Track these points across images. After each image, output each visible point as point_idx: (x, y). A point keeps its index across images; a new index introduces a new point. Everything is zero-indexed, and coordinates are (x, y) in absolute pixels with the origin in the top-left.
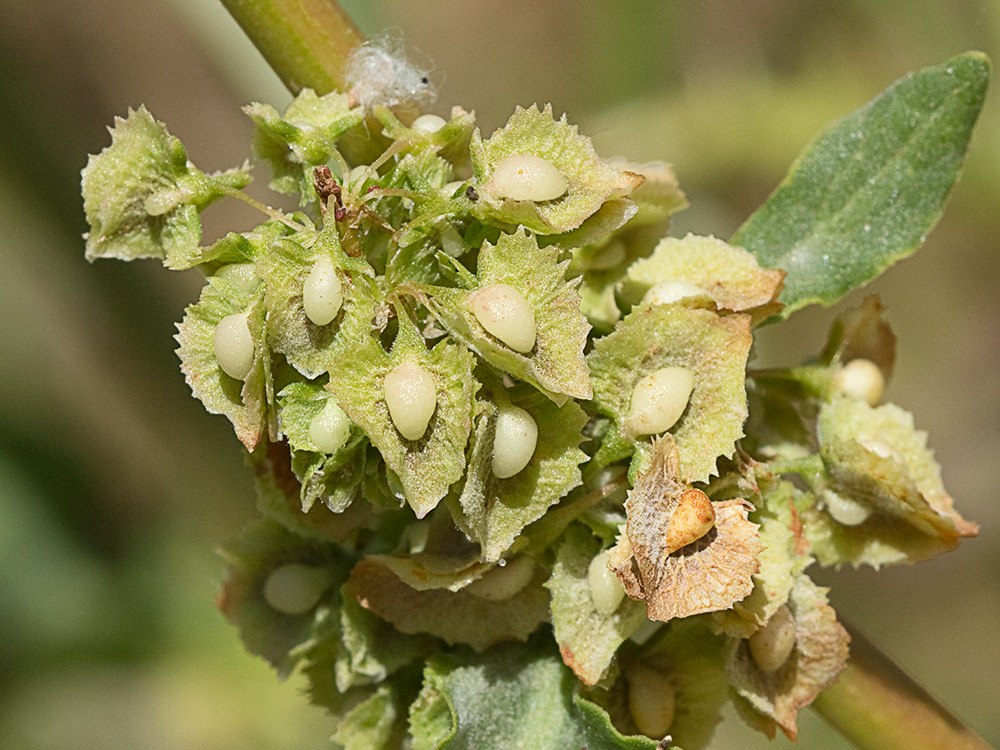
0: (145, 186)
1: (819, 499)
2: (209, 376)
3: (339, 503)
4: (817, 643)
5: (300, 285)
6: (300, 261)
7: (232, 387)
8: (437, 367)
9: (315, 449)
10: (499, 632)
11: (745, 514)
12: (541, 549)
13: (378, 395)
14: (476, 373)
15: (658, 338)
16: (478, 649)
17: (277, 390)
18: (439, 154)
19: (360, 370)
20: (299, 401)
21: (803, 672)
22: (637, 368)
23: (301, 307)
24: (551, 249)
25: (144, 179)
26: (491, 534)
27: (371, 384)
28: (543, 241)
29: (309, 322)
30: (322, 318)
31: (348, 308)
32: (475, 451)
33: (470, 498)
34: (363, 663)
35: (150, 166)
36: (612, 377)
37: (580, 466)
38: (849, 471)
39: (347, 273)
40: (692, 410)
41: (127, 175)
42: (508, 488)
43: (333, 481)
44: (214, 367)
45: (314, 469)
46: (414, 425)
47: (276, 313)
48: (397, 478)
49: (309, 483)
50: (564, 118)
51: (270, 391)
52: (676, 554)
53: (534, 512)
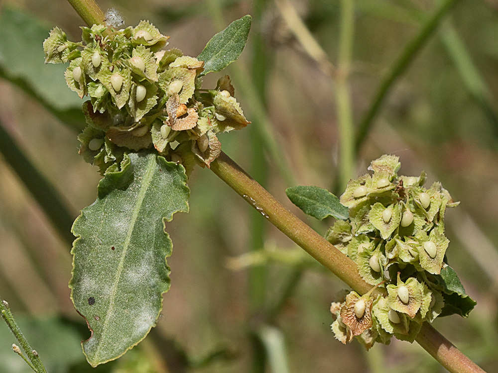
0: (57, 45)
1: (214, 115)
2: (72, 83)
3: (102, 111)
4: (214, 146)
5: (91, 58)
6: (91, 53)
7: (77, 85)
8: (123, 75)
9: (96, 97)
10: (141, 146)
11: (195, 111)
12: (150, 124)
13: (109, 81)
14: (131, 75)
15: (175, 74)
16: (137, 151)
17: (87, 83)
18: (124, 36)
19: (105, 76)
20: (92, 86)
21: (211, 153)
22: (170, 81)
23: (92, 64)
24: (149, 49)
25: (57, 44)
26: (137, 116)
27: (108, 79)
28: (147, 47)
29: (94, 67)
30: (97, 66)
31: (102, 63)
32: (132, 93)
33: (131, 103)
34: (110, 155)
35: (59, 41)
36: (165, 83)
37: (157, 100)
38: (220, 106)
39: (102, 55)
40: (183, 90)
41: (53, 43)
42: (140, 105)
43: (100, 105)
44: (73, 81)
45: (96, 102)
46: (117, 88)
47: (86, 64)
48: (114, 99)
49: (95, 106)
50: (152, 24)
51: (85, 83)
52: (179, 118)
53: (146, 111)
